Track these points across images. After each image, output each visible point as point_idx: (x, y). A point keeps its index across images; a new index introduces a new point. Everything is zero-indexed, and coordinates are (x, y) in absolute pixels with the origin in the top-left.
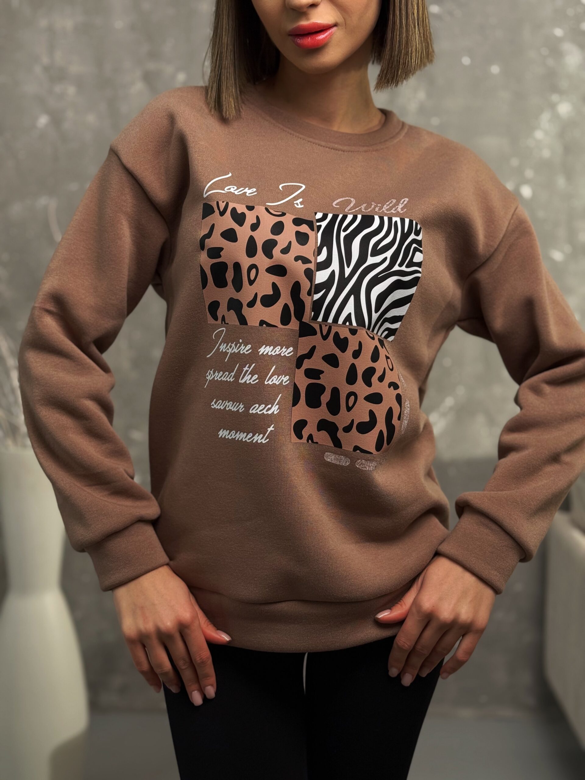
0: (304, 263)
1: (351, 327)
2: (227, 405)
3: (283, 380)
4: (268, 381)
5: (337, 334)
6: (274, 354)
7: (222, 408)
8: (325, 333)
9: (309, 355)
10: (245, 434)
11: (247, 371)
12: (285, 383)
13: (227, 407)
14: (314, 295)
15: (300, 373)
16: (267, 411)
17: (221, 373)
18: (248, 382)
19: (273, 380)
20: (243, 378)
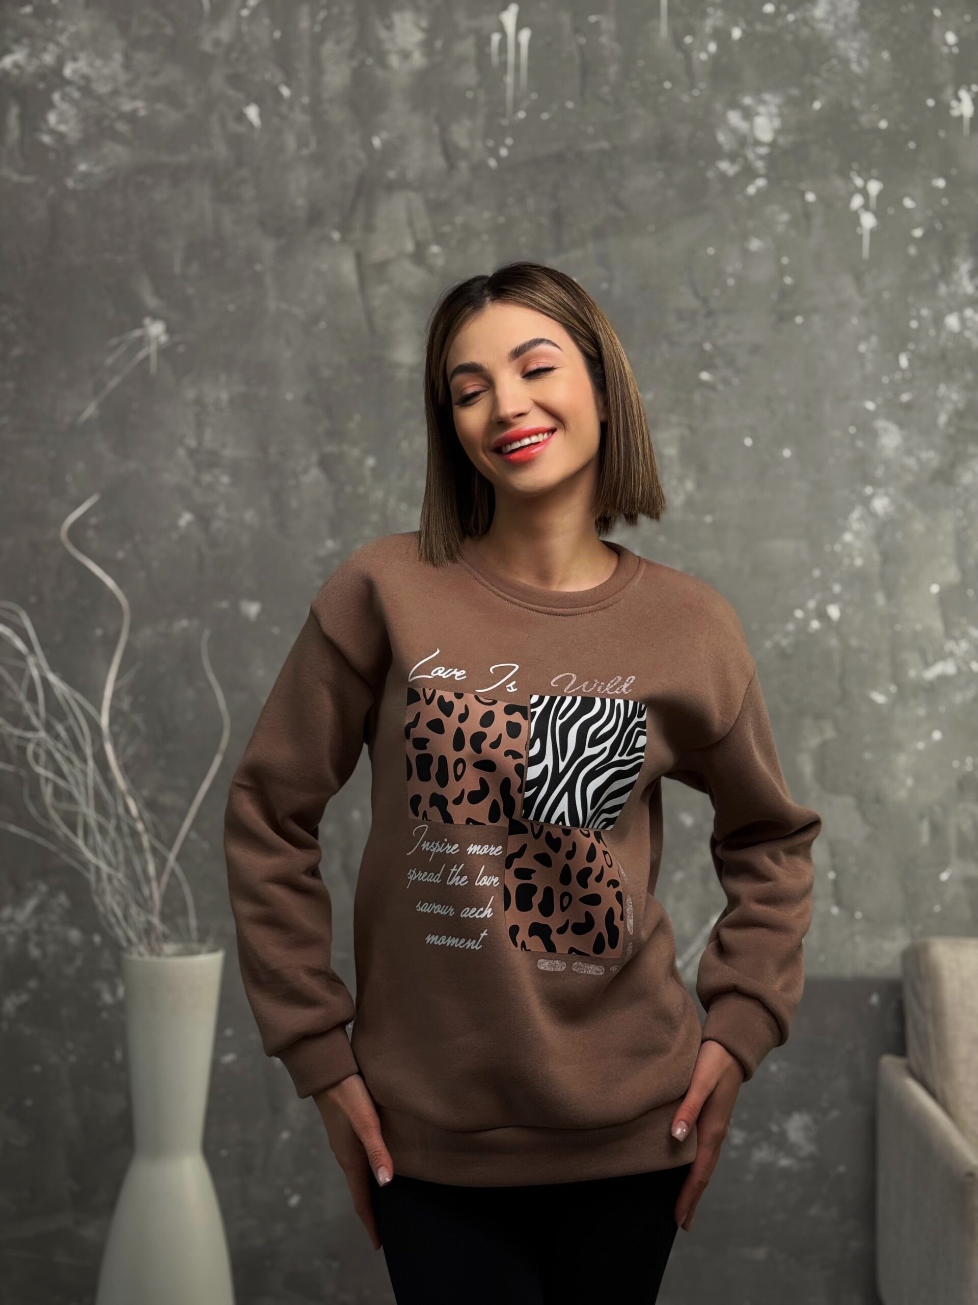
0: (514, 758)
1: (564, 827)
2: (434, 908)
3: (493, 881)
4: (478, 882)
5: (549, 834)
6: (482, 854)
7: (429, 912)
8: (536, 832)
9: (519, 854)
10: (458, 939)
11: (455, 872)
12: (495, 884)
13: (435, 910)
14: (525, 793)
15: (510, 873)
16: (479, 915)
17: (426, 873)
18: (456, 884)
19: (483, 881)
20: (450, 880)
